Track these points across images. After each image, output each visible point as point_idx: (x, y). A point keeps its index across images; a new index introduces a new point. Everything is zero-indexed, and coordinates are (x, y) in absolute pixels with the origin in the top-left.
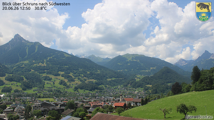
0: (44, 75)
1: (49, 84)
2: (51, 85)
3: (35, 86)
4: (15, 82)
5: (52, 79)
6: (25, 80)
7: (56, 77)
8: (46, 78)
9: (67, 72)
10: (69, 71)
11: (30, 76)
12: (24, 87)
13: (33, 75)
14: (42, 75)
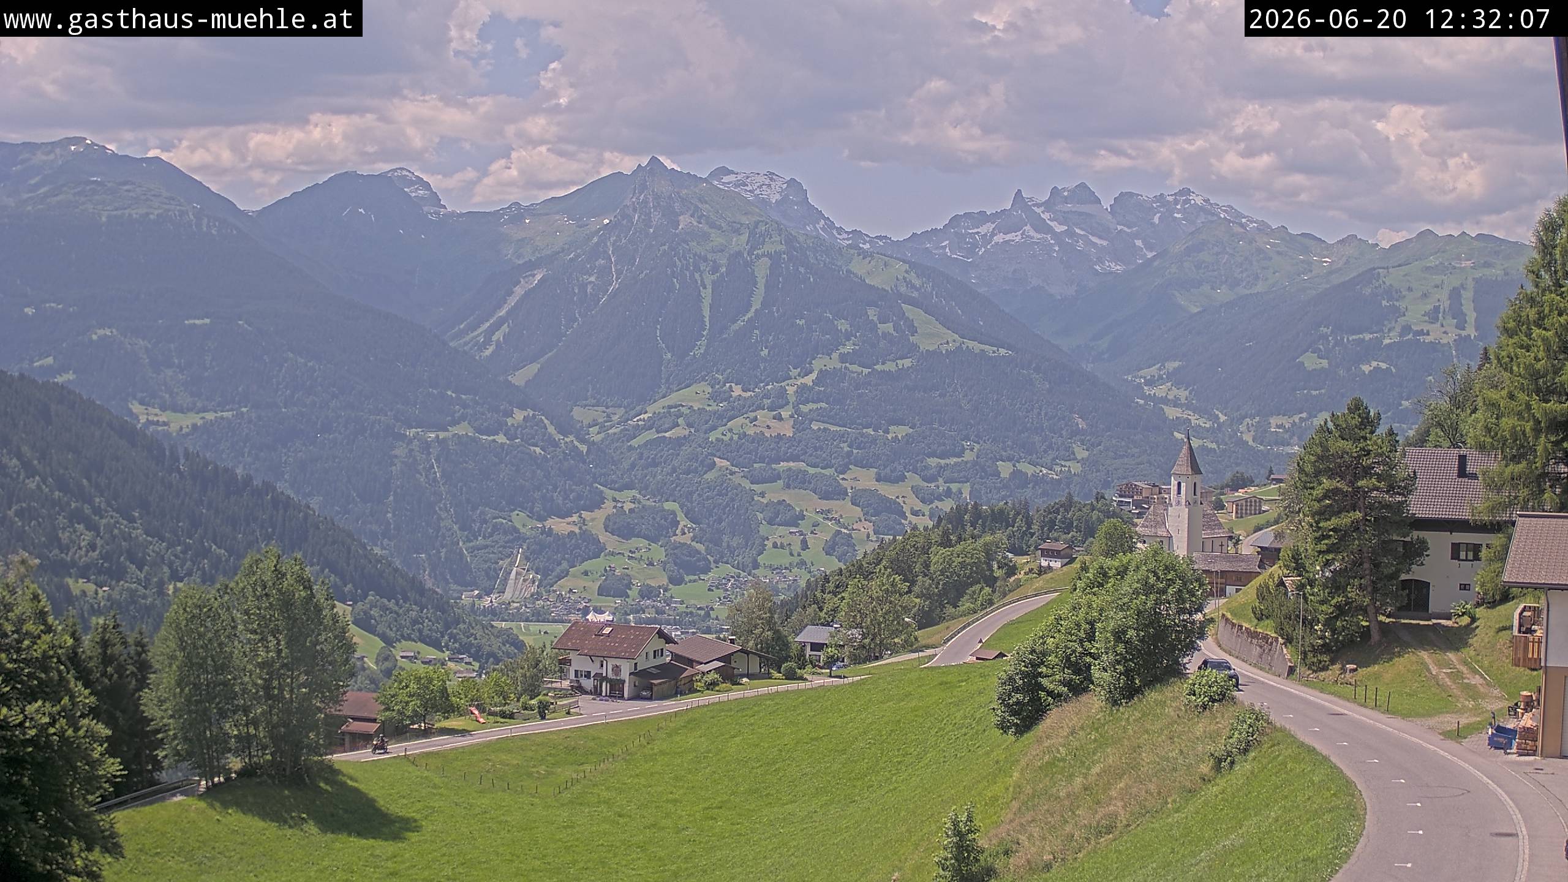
0: (774, 493)
1: (782, 547)
2: (792, 554)
3: (722, 557)
4: (642, 543)
5: (803, 517)
6: (682, 524)
7: (825, 504)
8: (777, 514)
9: (888, 470)
10: (900, 468)
11: (708, 498)
12: (673, 571)
13: (720, 494)
14: (762, 495)
